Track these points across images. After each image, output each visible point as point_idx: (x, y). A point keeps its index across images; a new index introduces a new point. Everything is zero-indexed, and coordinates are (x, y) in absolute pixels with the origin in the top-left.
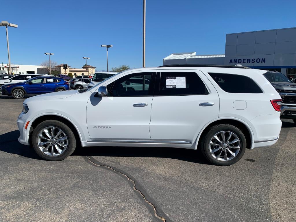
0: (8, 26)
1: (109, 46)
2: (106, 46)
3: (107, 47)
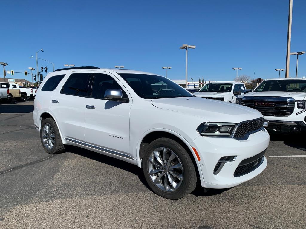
0: (188, 48)
1: (300, 53)
2: (296, 53)
3: (298, 55)
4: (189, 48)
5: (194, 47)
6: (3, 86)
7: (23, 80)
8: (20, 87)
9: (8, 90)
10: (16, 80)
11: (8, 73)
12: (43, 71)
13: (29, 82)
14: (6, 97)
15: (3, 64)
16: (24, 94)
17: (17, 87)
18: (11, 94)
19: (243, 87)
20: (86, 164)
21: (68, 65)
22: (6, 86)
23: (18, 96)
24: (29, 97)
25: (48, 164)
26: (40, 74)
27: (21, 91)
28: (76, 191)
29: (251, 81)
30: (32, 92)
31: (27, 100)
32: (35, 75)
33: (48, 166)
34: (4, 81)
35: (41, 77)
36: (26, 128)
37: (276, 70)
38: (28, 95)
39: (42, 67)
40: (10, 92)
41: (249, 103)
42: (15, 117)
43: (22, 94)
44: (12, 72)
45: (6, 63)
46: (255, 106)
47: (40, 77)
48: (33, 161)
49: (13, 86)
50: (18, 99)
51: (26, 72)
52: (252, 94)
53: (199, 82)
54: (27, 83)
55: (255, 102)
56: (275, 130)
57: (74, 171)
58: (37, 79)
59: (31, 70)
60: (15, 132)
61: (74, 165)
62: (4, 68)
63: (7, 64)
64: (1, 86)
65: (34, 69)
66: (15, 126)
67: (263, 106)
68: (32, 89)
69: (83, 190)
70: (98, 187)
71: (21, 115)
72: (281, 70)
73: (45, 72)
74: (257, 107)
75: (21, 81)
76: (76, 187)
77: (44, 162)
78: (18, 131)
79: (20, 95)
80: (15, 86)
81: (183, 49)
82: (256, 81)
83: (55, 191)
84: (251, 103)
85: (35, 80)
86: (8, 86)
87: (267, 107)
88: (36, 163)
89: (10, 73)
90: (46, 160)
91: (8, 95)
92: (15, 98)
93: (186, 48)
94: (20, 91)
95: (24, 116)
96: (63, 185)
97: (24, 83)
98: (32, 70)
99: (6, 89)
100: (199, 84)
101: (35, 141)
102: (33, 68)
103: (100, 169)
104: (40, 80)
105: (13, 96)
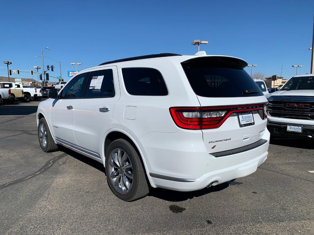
4: (201, 43)
5: (207, 42)
6: (5, 86)
7: (31, 79)
8: (24, 87)
9: (10, 91)
10: (23, 80)
11: (14, 72)
12: (49, 70)
13: (37, 82)
14: (8, 98)
15: (7, 62)
16: (28, 94)
17: (21, 87)
18: (13, 94)
19: (263, 85)
20: (80, 185)
21: (74, 64)
22: (9, 86)
23: (21, 96)
24: (32, 97)
25: (33, 183)
26: (46, 73)
27: (24, 91)
28: (60, 230)
29: (266, 78)
30: (36, 92)
31: (31, 101)
32: (41, 75)
33: (31, 188)
34: (8, 81)
35: (47, 76)
36: (21, 133)
37: (293, 66)
38: (32, 95)
39: (48, 66)
40: (12, 92)
41: (278, 104)
42: (13, 120)
43: (25, 94)
44: (18, 71)
45: (10, 61)
46: (286, 107)
47: (45, 76)
48: (15, 180)
49: (16, 86)
50: (22, 100)
51: (32, 71)
52: (281, 94)
53: (210, 80)
54: (34, 82)
55: (285, 103)
56: (311, 137)
57: (63, 195)
58: (43, 79)
59: (36, 69)
60: (7, 138)
61: (65, 186)
62: (8, 67)
63: (11, 63)
64: (4, 86)
65: (40, 68)
66: (9, 130)
67: (295, 107)
68: (36, 89)
69: (70, 228)
70: (90, 222)
71: (19, 118)
72: (298, 66)
73: (52, 71)
74: (287, 109)
75: (28, 80)
76: (61, 222)
77: (29, 180)
78: (11, 138)
79: (23, 95)
80: (19, 86)
81: (194, 45)
82: (271, 78)
83: (31, 230)
84: (280, 104)
85: (41, 79)
86: (11, 86)
87: (300, 108)
88: (19, 182)
89: (16, 72)
90: (32, 177)
91: (10, 95)
92: (17, 98)
93: (198, 43)
94: (22, 91)
95: (23, 119)
96: (44, 219)
97: (31, 83)
98: (38, 68)
99: (8, 89)
100: (211, 82)
101: (26, 150)
102: (38, 67)
103: (96, 192)
104: (46, 79)
105: (16, 97)
